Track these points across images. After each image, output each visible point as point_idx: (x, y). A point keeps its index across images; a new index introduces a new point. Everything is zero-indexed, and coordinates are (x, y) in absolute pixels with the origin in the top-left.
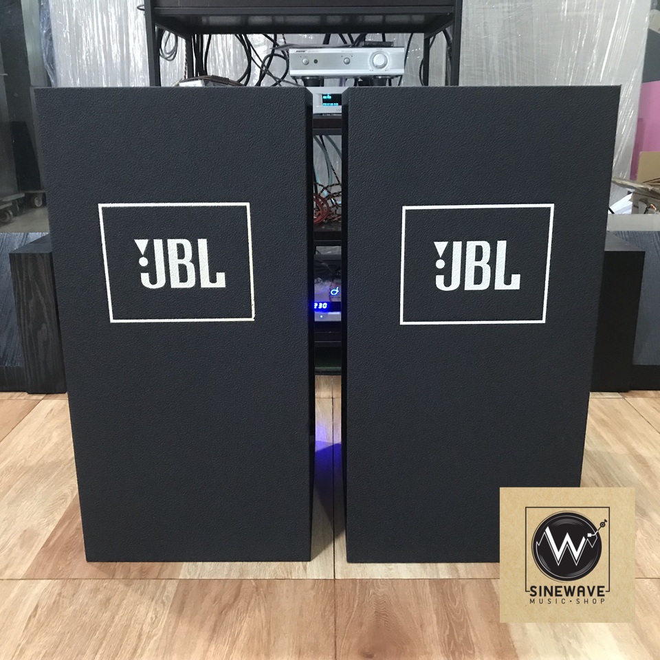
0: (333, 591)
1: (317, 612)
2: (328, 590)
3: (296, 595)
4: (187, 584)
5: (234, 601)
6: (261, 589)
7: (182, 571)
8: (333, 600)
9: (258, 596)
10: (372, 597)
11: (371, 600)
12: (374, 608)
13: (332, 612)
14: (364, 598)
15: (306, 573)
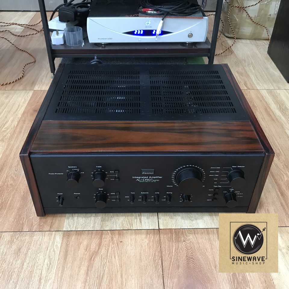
0: (159, 239)
1: (150, 257)
2: (156, 238)
3: (136, 243)
4: (69, 236)
5: (99, 249)
6: (115, 239)
7: (65, 225)
8: (159, 247)
9: (113, 244)
10: (183, 243)
11: (183, 246)
12: (185, 253)
13: (160, 257)
14: (178, 245)
15: (141, 224)
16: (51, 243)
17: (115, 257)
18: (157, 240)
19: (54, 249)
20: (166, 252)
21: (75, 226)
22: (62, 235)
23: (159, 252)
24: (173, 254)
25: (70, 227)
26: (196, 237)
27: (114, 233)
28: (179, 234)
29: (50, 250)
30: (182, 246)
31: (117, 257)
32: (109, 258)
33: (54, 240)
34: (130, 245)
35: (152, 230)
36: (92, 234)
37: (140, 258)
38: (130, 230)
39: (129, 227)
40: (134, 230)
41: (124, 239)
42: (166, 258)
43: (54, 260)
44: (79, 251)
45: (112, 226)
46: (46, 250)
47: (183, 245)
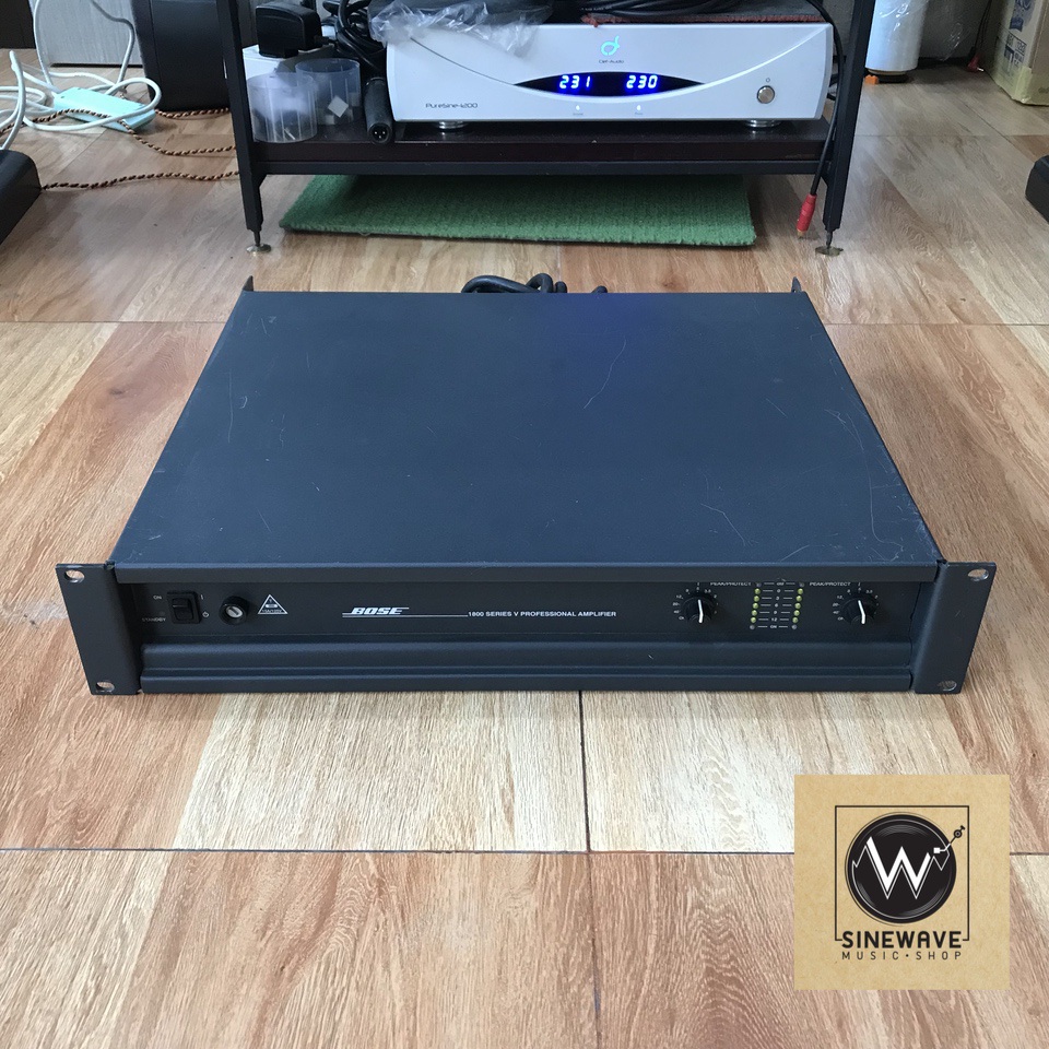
1: (544, 973)
2: (573, 891)
3: (485, 910)
4: (193, 870)
5: (319, 928)
6: (392, 888)
7: (181, 826)
8: (588, 927)
9: (384, 912)
10: (695, 915)
11: (693, 928)
12: (702, 957)
13: (589, 970)
14: (672, 922)
15: (512, 829)
16: (112, 901)
17: (387, 966)
18: (577, 897)
19: (122, 926)
20: (619, 949)
21: (224, 831)
22: (164, 868)
23: (584, 950)
24: (650, 960)
25: (202, 835)
26: (752, 888)
27: (391, 865)
28: (679, 876)
29: (106, 928)
30: (690, 925)
31: (395, 965)
32: (360, 973)
33: (130, 886)
34: (456, 917)
35: (560, 856)
36: (295, 863)
37: (500, 973)
38: (462, 852)
39: (459, 840)
40: (477, 852)
41: (432, 891)
42: (616, 975)
43: (117, 973)
44: (232, 938)
45: (385, 833)
46: (87, 928)
47: (696, 923)
